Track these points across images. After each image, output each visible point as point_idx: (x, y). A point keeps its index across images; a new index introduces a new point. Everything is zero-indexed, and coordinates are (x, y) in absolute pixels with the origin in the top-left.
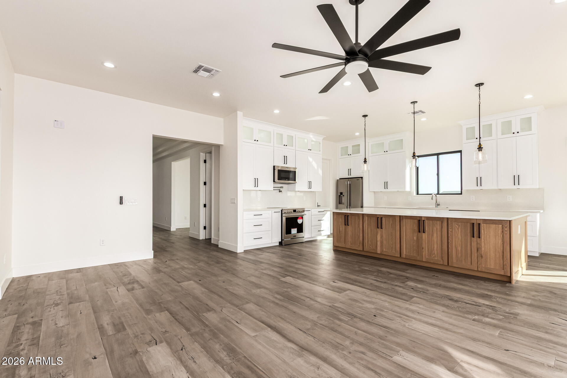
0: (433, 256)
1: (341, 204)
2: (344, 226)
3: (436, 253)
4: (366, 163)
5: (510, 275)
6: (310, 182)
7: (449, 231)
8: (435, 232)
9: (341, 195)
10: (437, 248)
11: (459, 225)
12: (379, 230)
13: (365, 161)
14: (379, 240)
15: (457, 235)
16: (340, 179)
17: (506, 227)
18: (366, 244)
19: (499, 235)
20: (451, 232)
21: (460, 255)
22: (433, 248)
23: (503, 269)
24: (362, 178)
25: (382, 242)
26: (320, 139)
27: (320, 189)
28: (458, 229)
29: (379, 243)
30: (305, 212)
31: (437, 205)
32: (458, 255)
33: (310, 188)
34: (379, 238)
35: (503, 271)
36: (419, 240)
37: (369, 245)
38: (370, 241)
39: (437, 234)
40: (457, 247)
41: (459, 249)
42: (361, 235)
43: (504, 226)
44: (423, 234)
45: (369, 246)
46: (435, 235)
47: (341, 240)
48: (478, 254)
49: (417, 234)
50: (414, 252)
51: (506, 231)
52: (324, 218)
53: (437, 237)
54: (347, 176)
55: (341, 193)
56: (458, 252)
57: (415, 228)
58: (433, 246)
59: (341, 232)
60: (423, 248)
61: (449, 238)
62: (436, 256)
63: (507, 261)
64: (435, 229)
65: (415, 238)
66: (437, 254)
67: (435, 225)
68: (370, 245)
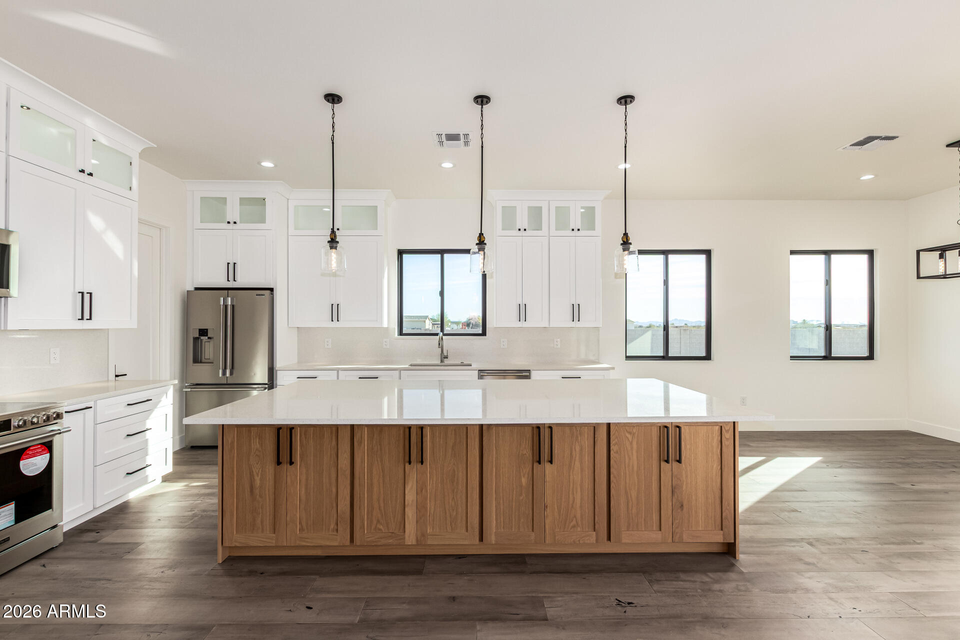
0: (572, 524)
1: (201, 362)
2: (270, 468)
3: (578, 516)
4: (336, 248)
5: (733, 541)
6: (87, 297)
7: (612, 452)
8: (577, 458)
9: (202, 338)
10: (582, 499)
11: (634, 434)
12: (413, 471)
13: (333, 242)
14: (413, 501)
15: (630, 459)
16: (196, 289)
17: (727, 431)
18: (363, 520)
19: (715, 450)
20: (617, 452)
21: (634, 511)
22: (571, 502)
23: (722, 530)
24: (272, 290)
25: (421, 508)
26: (133, 147)
27: (129, 321)
28: (631, 443)
29: (411, 513)
30: (67, 421)
31: (444, 358)
32: (631, 510)
33: (87, 315)
34: (411, 496)
35: (722, 532)
36: (534, 487)
37: (375, 522)
38: (380, 507)
39: (581, 462)
40: (628, 489)
41: (634, 494)
42: (345, 492)
43: (723, 428)
44: (548, 465)
45: (373, 527)
46: (577, 464)
47: (259, 521)
48: (674, 500)
49: (530, 466)
50: (522, 520)
51: (727, 439)
52: (148, 421)
53: (582, 470)
54: (222, 282)
55: (203, 332)
56: (630, 504)
57: (525, 452)
58: (571, 496)
59: (257, 492)
60: (546, 507)
61: (612, 470)
62: (580, 523)
63: (728, 508)
64: (578, 448)
65: (524, 481)
66: (582, 516)
67: (577, 437)
68: (378, 521)
